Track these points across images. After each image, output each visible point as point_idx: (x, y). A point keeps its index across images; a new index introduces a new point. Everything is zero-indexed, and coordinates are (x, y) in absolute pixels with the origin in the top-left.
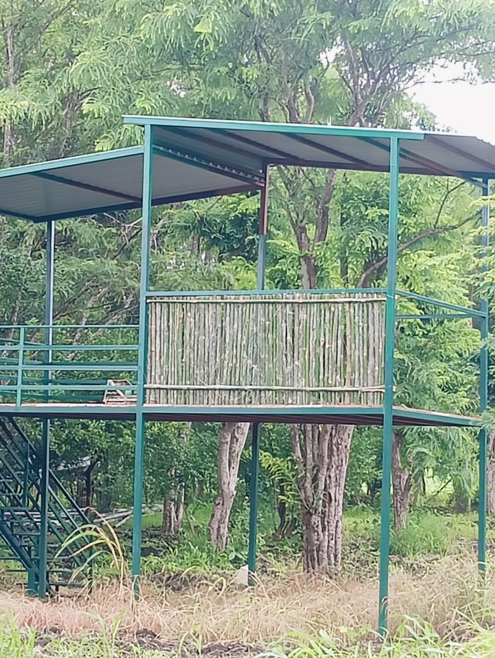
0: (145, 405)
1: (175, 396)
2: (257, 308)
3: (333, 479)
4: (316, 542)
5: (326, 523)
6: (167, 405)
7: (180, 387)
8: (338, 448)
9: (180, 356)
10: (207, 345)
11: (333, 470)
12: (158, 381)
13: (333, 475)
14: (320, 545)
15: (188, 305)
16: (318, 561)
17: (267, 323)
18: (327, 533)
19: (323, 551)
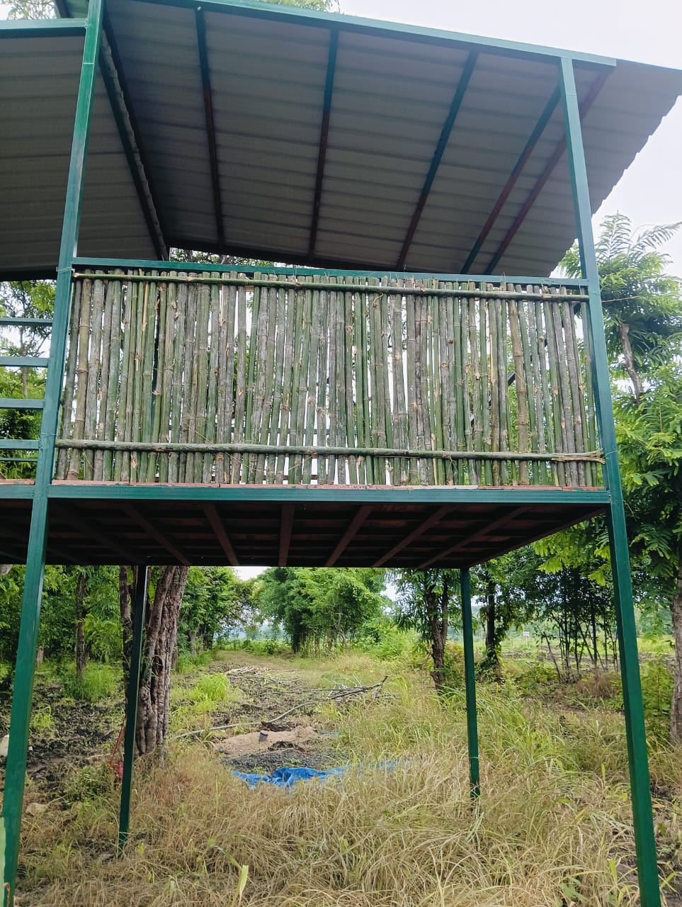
0: (55, 482)
1: (134, 465)
2: (328, 300)
3: (164, 644)
4: (145, 718)
5: (156, 695)
6: (110, 483)
7: (146, 444)
8: (169, 610)
9: (148, 384)
10: (214, 364)
11: (164, 633)
12: (90, 434)
13: (164, 639)
14: (149, 721)
15: (171, 286)
16: (146, 740)
17: (350, 327)
18: (156, 707)
19: (153, 728)
